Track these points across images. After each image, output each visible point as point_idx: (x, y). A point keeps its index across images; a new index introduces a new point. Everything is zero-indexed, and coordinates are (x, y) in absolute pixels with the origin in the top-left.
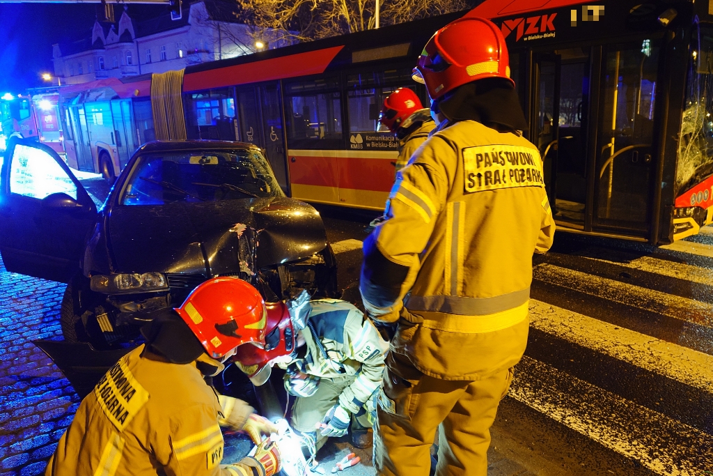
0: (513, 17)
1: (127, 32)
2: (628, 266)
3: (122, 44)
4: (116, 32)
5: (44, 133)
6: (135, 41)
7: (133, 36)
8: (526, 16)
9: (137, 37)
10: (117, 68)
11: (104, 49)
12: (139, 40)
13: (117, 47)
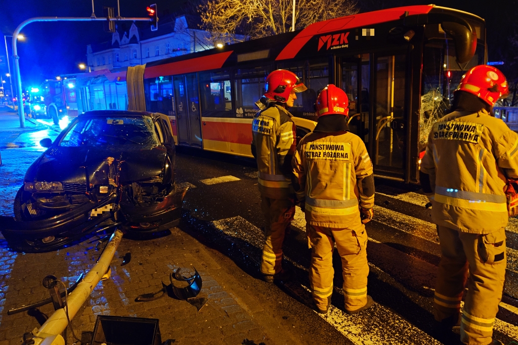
0: (325, 34)
1: (134, 37)
2: (395, 197)
3: (131, 45)
4: (128, 36)
5: (69, 104)
6: (139, 42)
7: (138, 39)
8: (333, 33)
9: (141, 39)
10: (127, 60)
11: (119, 48)
12: (142, 42)
13: (128, 47)
